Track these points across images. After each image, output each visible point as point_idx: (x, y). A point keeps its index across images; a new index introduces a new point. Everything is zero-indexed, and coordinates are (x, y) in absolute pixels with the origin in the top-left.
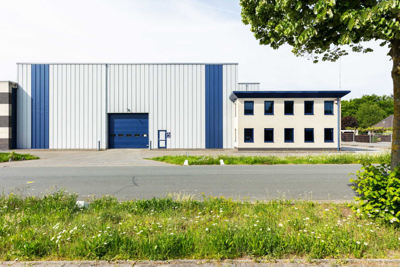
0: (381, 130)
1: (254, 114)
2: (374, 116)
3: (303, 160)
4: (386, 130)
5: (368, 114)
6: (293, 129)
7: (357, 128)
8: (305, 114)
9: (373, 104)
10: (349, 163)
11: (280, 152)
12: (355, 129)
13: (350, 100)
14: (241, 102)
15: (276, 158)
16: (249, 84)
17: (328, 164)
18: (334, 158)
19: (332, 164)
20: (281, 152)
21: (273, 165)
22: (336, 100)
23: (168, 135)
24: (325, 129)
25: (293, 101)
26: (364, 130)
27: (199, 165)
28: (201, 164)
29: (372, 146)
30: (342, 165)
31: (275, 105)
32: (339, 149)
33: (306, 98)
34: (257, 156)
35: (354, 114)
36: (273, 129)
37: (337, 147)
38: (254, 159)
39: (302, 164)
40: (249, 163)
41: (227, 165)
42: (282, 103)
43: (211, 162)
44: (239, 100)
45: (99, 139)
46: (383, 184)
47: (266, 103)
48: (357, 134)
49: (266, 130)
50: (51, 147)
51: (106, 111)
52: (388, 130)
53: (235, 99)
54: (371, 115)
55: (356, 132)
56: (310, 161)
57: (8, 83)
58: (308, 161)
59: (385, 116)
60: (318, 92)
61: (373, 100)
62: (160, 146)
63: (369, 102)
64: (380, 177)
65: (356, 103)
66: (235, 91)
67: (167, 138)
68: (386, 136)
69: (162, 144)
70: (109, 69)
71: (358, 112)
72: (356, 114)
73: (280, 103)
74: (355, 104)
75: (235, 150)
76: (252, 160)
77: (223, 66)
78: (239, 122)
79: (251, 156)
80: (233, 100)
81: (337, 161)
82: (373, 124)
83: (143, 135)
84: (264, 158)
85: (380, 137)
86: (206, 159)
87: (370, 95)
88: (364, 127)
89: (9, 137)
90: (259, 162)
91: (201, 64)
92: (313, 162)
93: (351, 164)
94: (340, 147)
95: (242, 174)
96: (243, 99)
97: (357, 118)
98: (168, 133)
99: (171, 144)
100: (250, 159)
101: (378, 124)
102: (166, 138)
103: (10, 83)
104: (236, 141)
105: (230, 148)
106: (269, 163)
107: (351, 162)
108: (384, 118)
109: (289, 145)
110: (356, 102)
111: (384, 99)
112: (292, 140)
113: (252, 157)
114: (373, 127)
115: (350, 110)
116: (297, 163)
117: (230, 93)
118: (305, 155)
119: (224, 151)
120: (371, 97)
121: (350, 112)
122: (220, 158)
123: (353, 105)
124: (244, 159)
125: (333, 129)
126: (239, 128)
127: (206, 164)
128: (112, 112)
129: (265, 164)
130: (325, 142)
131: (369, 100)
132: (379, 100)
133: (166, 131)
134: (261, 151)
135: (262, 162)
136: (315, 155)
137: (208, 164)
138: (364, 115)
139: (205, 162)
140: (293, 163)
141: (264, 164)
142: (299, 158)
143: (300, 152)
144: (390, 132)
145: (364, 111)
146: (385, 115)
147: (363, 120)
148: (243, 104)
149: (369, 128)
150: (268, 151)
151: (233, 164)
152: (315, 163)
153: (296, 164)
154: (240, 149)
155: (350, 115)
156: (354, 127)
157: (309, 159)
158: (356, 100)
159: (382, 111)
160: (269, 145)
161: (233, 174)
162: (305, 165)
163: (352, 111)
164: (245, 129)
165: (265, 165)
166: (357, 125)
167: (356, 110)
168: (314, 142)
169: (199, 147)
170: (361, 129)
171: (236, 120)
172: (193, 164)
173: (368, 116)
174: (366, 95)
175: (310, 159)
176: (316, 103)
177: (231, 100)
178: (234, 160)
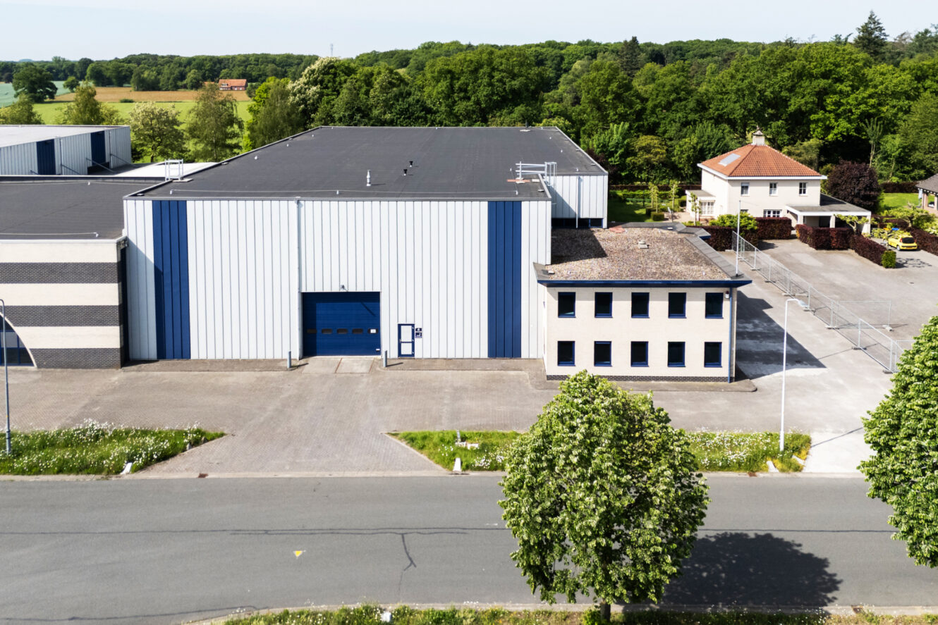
1: (576, 315)
6: (647, 342)
8: (670, 317)
14: (551, 294)
23: (416, 333)
25: (648, 294)
36: (610, 342)
42: (627, 297)
49: (597, 343)
50: (194, 356)
51: (300, 288)
62: (402, 353)
67: (416, 339)
69: (406, 349)
70: (302, 209)
73: (624, 296)
77: (523, 203)
83: (369, 331)
98: (417, 329)
99: (424, 349)
102: (413, 338)
105: (535, 357)
109: (640, 371)
112: (645, 362)
128: (310, 290)
133: (413, 325)
160: (603, 371)
164: (559, 342)
168: (685, 367)
169: (476, 354)
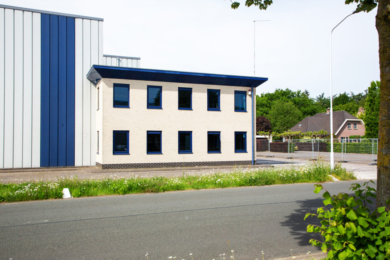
0: (297, 135)
1: (130, 106)
2: (289, 117)
3: (207, 183)
4: (304, 135)
5: (282, 114)
6: (191, 132)
7: (271, 133)
8: (208, 110)
9: (287, 102)
10: (271, 184)
11: (171, 170)
12: (269, 134)
13: (262, 94)
14: (107, 84)
15: (166, 180)
16: (122, 58)
17: (243, 187)
18: (251, 177)
19: (248, 187)
20: (173, 170)
21: (162, 194)
22: (250, 91)
24: (235, 132)
25: (191, 89)
26: (279, 135)
27: (17, 201)
28: (21, 200)
29: (291, 157)
30: (262, 187)
31: (164, 93)
32: (254, 162)
33: (210, 85)
34: (133, 178)
35: (267, 113)
36: (161, 132)
37: (251, 160)
38: (128, 184)
39: (206, 188)
40: (118, 193)
41: (77, 199)
42: (175, 90)
43: (43, 194)
44: (104, 82)
46: (372, 234)
47: (149, 88)
48: (271, 141)
49: (149, 133)
52: (306, 135)
53: (98, 80)
54: (285, 116)
55: (270, 138)
56: (218, 184)
58: (216, 184)
59: (300, 118)
60: (226, 77)
61: (287, 96)
63: (283, 99)
64: (367, 221)
65: (269, 99)
66: (97, 64)
68: (303, 143)
71: (271, 112)
72: (269, 114)
73: (171, 90)
74: (267, 101)
75: (97, 168)
76: (125, 186)
77: (76, 19)
78: (103, 119)
79: (123, 178)
80: (95, 82)
81: (255, 181)
82: (288, 127)
84: (145, 181)
85: (297, 144)
86: (33, 189)
87: (284, 90)
88: (279, 131)
90: (137, 189)
91: (33, 11)
92: (222, 185)
93: (274, 185)
94: (256, 160)
95: (102, 217)
96: (111, 79)
97: (270, 119)
100: (121, 185)
101: (294, 128)
104: (98, 153)
105: (89, 165)
106: (153, 190)
107: (273, 182)
108: (300, 121)
109: (186, 158)
110: (268, 97)
111: (298, 96)
112: (190, 150)
113: (125, 180)
114: (290, 132)
115: (261, 109)
116: (199, 187)
117: (88, 69)
118: (210, 173)
119: (75, 170)
120: (285, 92)
121: (261, 111)
122: (62, 186)
123: (265, 101)
124: (110, 185)
125: (245, 133)
126: (103, 129)
127: (33, 199)
129: (148, 192)
130: (236, 152)
131: (283, 95)
132: (293, 96)
134: (142, 169)
135: (142, 188)
136: (225, 173)
137: (37, 198)
138: (278, 115)
139: (29, 195)
140: (193, 187)
141: (145, 192)
142: (202, 178)
143: (202, 169)
144: (308, 138)
145: (278, 110)
146: (300, 116)
147: (276, 122)
148: (112, 89)
149: (285, 133)
150: (153, 169)
151: (88, 196)
152: (225, 187)
153: (198, 189)
154: (106, 167)
155: (262, 115)
156: (267, 132)
157: (216, 180)
158: (268, 96)
159: (298, 112)
160: (154, 158)
161: (83, 218)
162: (210, 190)
163: (264, 109)
164: (114, 132)
165: (148, 194)
166: (270, 129)
167: (269, 109)
168: (221, 153)
169: (27, 165)
170: (276, 134)
171: (98, 116)
172: (3, 201)
173: (282, 116)
174: (279, 89)
175: (219, 180)
176: (223, 93)
177: (91, 81)
178: (92, 187)
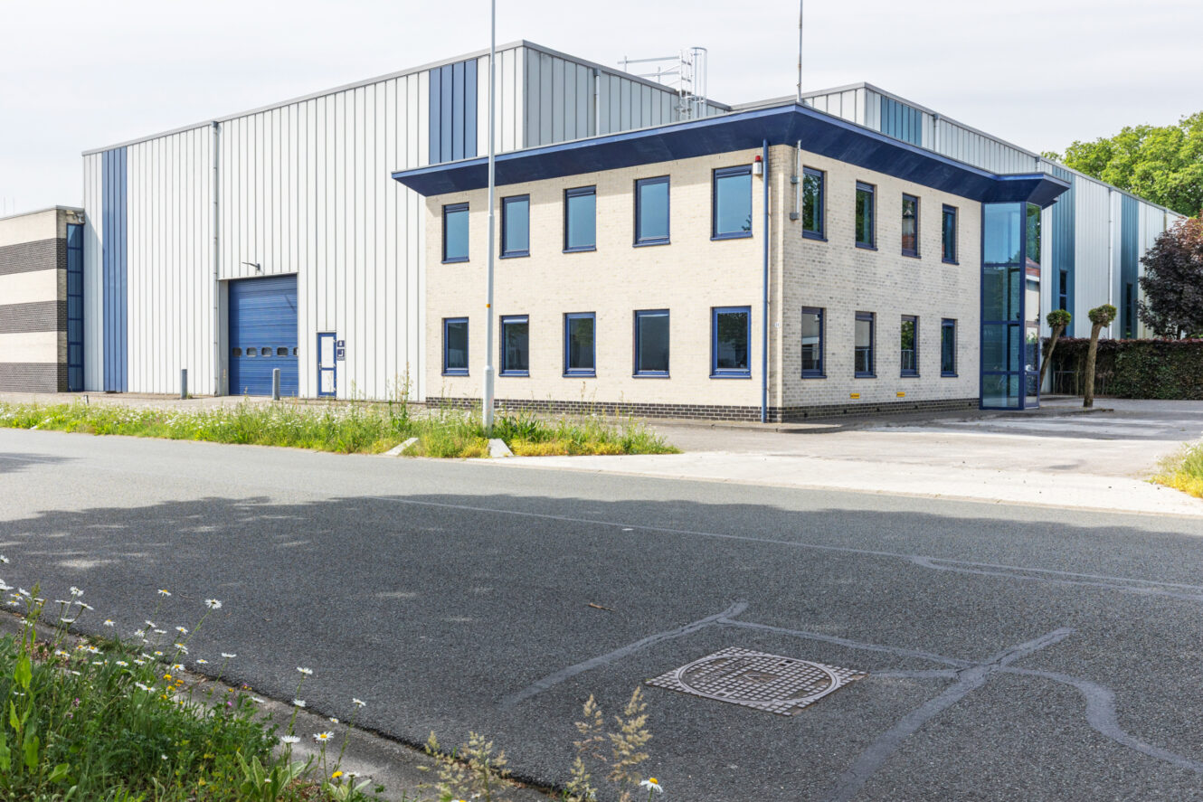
1: (470, 256)
8: (636, 243)
14: (432, 210)
22: (759, 159)
23: (339, 350)
24: (712, 309)
25: (595, 188)
36: (527, 317)
42: (556, 200)
44: (428, 206)
45: (184, 367)
49: (505, 320)
50: (130, 387)
51: (217, 274)
57: (55, 212)
62: (323, 390)
67: (338, 362)
69: (327, 382)
70: (220, 136)
77: (480, 61)
78: (428, 291)
89: (58, 360)
96: (439, 196)
98: (339, 343)
99: (347, 381)
102: (335, 360)
103: (61, 212)
125: (748, 310)
126: (427, 316)
130: (715, 374)
133: (335, 335)
148: (440, 219)
154: (431, 403)
164: (445, 321)
176: (678, 184)
